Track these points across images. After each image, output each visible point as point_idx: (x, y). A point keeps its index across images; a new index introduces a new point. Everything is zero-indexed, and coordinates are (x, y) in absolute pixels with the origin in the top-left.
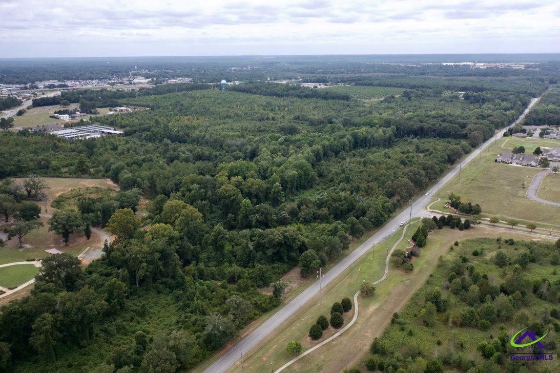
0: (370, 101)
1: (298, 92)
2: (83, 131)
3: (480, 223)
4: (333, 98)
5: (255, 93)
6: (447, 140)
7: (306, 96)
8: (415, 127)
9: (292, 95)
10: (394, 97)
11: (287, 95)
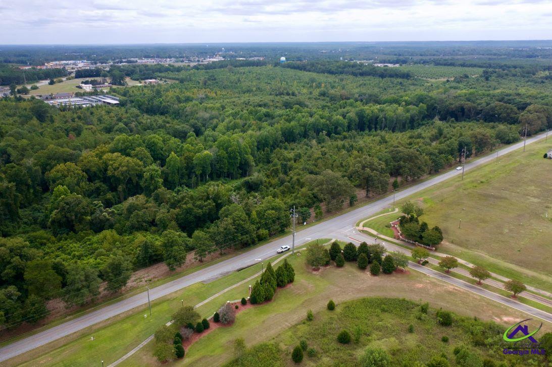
0: (438, 80)
1: (354, 70)
2: (87, 100)
3: (425, 263)
4: (391, 76)
5: (310, 71)
6: (492, 124)
7: (362, 74)
8: (453, 106)
9: (347, 73)
10: (468, 77)
11: (341, 73)
